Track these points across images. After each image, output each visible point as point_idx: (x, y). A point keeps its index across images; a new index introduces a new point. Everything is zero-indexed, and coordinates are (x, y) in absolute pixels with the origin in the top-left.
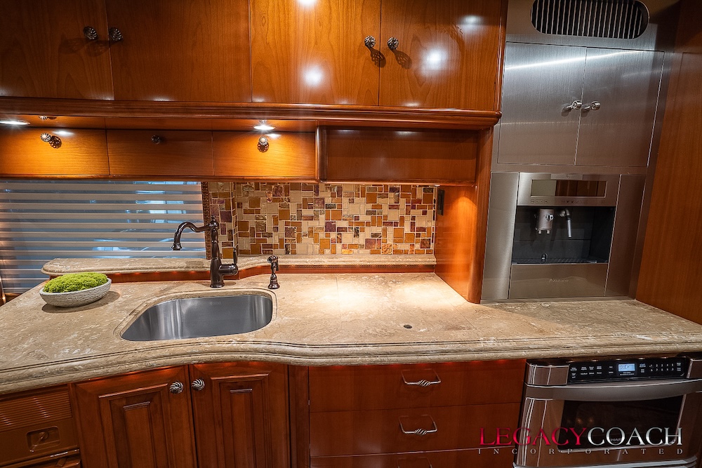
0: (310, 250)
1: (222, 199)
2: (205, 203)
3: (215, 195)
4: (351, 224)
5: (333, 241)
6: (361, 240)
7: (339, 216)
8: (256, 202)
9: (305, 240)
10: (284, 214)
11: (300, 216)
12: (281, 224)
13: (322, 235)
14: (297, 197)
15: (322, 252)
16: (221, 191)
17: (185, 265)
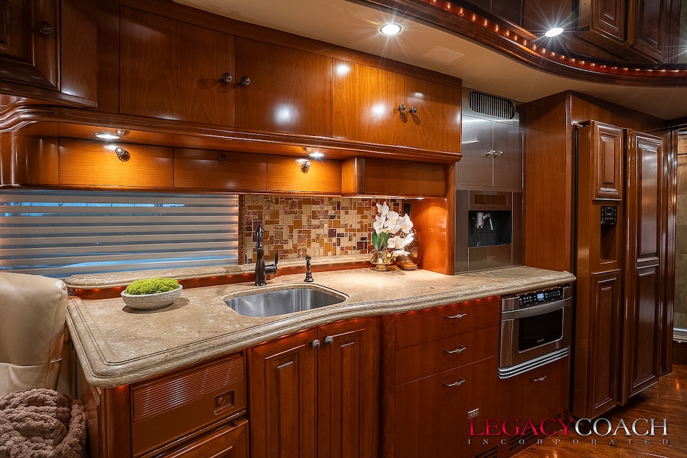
0: (317, 253)
1: (255, 211)
2: (241, 215)
3: (250, 207)
4: (346, 230)
5: (334, 245)
6: (354, 243)
7: (338, 224)
8: (276, 214)
9: (314, 245)
10: (298, 224)
11: (310, 225)
12: (295, 231)
13: (326, 240)
14: (307, 210)
15: (326, 254)
16: (255, 204)
17: (225, 270)
